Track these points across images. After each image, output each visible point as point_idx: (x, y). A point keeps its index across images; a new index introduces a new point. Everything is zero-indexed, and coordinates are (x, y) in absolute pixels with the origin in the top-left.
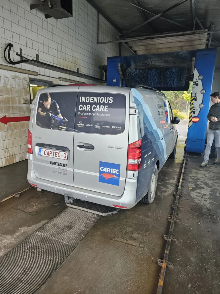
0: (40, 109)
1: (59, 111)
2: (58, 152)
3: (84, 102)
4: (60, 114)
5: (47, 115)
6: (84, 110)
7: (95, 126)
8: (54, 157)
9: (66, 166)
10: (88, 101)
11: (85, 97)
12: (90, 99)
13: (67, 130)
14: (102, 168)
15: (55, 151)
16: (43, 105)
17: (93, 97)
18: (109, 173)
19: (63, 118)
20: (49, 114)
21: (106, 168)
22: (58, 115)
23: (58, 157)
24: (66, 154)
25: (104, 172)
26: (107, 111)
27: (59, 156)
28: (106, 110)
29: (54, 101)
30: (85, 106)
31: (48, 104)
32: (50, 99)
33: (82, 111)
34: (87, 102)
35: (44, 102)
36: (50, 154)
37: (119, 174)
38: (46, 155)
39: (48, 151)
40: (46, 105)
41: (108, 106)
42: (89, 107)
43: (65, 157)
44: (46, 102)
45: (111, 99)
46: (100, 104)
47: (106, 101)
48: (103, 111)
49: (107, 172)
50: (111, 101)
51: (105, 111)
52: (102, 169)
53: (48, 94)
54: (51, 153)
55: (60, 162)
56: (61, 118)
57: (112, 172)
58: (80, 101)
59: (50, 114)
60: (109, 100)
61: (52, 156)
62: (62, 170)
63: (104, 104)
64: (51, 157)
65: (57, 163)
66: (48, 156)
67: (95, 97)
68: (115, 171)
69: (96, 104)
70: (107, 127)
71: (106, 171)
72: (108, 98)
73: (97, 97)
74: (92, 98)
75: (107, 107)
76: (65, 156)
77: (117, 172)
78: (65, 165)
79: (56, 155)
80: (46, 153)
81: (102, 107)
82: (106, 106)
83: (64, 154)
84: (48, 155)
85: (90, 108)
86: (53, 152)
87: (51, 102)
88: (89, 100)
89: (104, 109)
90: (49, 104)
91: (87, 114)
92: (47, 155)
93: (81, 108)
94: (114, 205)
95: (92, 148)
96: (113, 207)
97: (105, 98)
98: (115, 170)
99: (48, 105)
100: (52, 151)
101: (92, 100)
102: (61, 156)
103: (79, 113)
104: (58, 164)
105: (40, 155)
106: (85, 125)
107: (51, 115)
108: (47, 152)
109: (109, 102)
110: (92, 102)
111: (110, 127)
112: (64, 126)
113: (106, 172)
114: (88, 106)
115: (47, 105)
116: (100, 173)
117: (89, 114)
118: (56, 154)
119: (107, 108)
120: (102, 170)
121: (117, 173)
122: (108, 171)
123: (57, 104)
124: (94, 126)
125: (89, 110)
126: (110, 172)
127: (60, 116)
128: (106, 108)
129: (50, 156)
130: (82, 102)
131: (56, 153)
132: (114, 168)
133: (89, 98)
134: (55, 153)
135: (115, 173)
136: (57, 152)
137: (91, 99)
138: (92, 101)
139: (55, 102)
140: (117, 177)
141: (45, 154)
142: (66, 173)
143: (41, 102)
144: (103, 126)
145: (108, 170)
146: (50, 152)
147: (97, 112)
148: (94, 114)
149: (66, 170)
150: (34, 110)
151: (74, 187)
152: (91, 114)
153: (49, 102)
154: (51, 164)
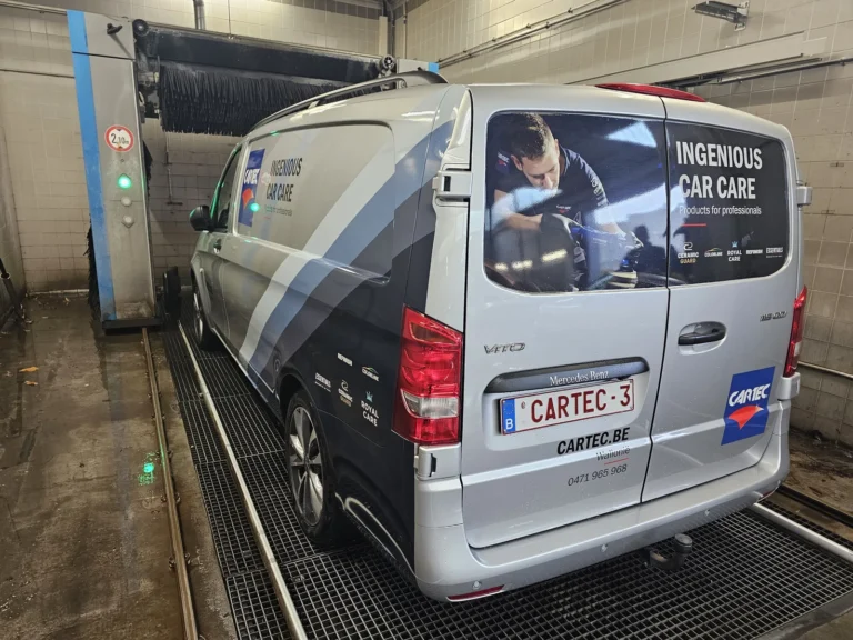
2: (596, 389)
3: (692, 163)
5: (550, 225)
6: (696, 194)
7: (729, 253)
8: (581, 416)
9: (624, 434)
10: (702, 159)
11: (691, 145)
12: (706, 152)
13: (639, 285)
14: (736, 393)
15: (582, 391)
17: (714, 146)
19: (624, 234)
20: (561, 223)
21: (742, 393)
23: (596, 413)
24: (627, 387)
26: (754, 197)
27: (601, 406)
28: (753, 192)
29: (573, 155)
30: (696, 178)
31: (547, 170)
32: (551, 147)
33: (689, 202)
34: (701, 163)
35: (525, 159)
36: (560, 407)
38: (543, 422)
39: (550, 400)
40: (536, 177)
41: (753, 180)
42: (707, 182)
43: (625, 401)
44: (531, 158)
45: (758, 154)
46: (736, 172)
47: (749, 162)
48: (746, 196)
49: (745, 402)
50: (758, 163)
51: (750, 196)
52: (734, 399)
53: (539, 120)
54: (563, 402)
55: (601, 431)
57: (753, 399)
58: (680, 162)
59: (566, 221)
60: (755, 160)
61: (573, 417)
62: (610, 460)
63: (744, 172)
64: (568, 419)
65: (590, 437)
66: (551, 421)
67: (719, 147)
68: (761, 393)
69: (727, 172)
70: (756, 252)
71: (741, 403)
72: (751, 150)
73: (725, 147)
74: (713, 150)
75: (752, 184)
76: (626, 395)
78: (620, 435)
79: (589, 406)
80: (541, 410)
81: (743, 184)
82: (750, 180)
83: (622, 387)
84: (553, 416)
85: (711, 189)
86: (573, 396)
87: (562, 163)
88: (704, 155)
89: (747, 190)
90: (551, 170)
91: (706, 211)
92: (548, 417)
93: (686, 186)
97: (745, 150)
99: (548, 177)
100: (568, 394)
101: (714, 155)
102: (609, 402)
103: (681, 209)
104: (594, 441)
105: (513, 431)
106: (701, 254)
107: (572, 224)
108: (546, 404)
110: (715, 164)
111: (762, 251)
113: (743, 405)
114: (705, 178)
115: (541, 176)
116: (726, 416)
117: (711, 210)
118: (586, 402)
119: (753, 188)
120: (732, 404)
121: (764, 396)
122: (747, 399)
123: (592, 171)
124: (725, 254)
125: (711, 196)
126: (750, 399)
127: (612, 226)
129: (564, 419)
130: (685, 163)
131: (589, 397)
132: (759, 386)
133: (704, 149)
134: (581, 399)
135: (759, 398)
136: (592, 392)
137: (710, 154)
138: (715, 159)
139: (582, 161)
141: (537, 417)
142: (622, 463)
143: (505, 159)
144: (747, 252)
145: (747, 394)
146: (560, 398)
147: (732, 201)
148: (726, 211)
149: (626, 452)
150: (466, 204)
151: (641, 504)
152: (716, 210)
153: (550, 159)
154: (560, 453)
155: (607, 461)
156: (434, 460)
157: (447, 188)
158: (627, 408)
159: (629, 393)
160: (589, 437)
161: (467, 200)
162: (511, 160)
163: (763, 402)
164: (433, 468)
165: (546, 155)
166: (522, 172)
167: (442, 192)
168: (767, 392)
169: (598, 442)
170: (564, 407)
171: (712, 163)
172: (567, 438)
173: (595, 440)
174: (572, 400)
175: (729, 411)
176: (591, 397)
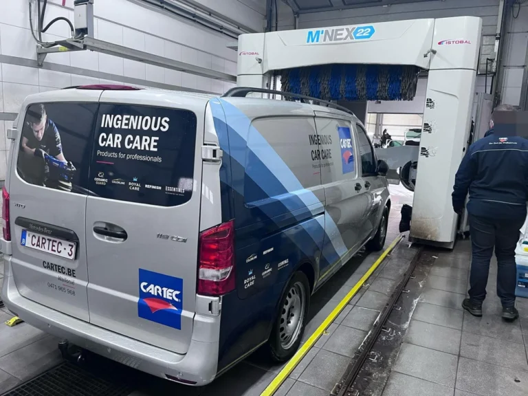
0: (25, 139)
1: (60, 145)
2: (58, 240)
3: (110, 126)
4: (62, 153)
5: (38, 154)
6: (109, 145)
7: (130, 184)
8: (50, 251)
9: (74, 273)
10: (117, 124)
11: (112, 116)
12: (122, 120)
13: (73, 191)
14: (146, 284)
16: (32, 130)
17: (128, 117)
18: (159, 298)
19: (67, 162)
20: (41, 153)
21: (152, 286)
22: (58, 156)
23: (56, 253)
24: (72, 247)
25: (149, 295)
26: (156, 150)
27: (59, 251)
28: (154, 147)
29: (51, 122)
30: (110, 135)
31: (41, 128)
32: (44, 119)
33: (104, 149)
34: (116, 126)
35: (34, 124)
36: (42, 243)
37: (180, 301)
38: (35, 247)
39: (39, 237)
40: (36, 131)
41: (157, 138)
42: (118, 138)
43: (70, 253)
44: (36, 123)
45: (165, 121)
46: (141, 133)
47: (155, 126)
48: (147, 149)
49: (156, 294)
50: (164, 127)
51: (152, 149)
52: (145, 287)
54: (44, 241)
55: (62, 265)
56: (62, 163)
57: (165, 297)
58: (102, 126)
59: (44, 152)
60: (161, 125)
61: (46, 250)
62: (65, 283)
63: (150, 133)
65: (56, 265)
66: (38, 248)
67: (132, 117)
68: (171, 294)
69: (134, 132)
70: (154, 187)
71: (153, 293)
72: (159, 118)
73: (137, 117)
74: (127, 119)
75: (155, 141)
76: (71, 250)
77: (176, 296)
78: (71, 273)
79: (54, 248)
80: (35, 241)
81: (146, 140)
82: (153, 138)
84: (39, 246)
85: (121, 142)
86: (48, 239)
87: (46, 125)
88: (119, 122)
89: (149, 145)
91: (115, 155)
92: (37, 245)
93: (104, 140)
94: (167, 376)
95: (124, 236)
96: (166, 378)
97: (154, 118)
98: (172, 291)
99: (40, 132)
100: (47, 237)
101: (127, 122)
102: (63, 250)
103: (99, 152)
104: (59, 269)
105: (24, 245)
106: (110, 181)
107: (45, 155)
108: (37, 238)
109: (162, 128)
110: (126, 127)
111: (160, 188)
112: (68, 182)
113: (154, 296)
114: (117, 135)
115: (38, 132)
116: (140, 297)
117: (118, 155)
118: (53, 246)
119: (156, 144)
120: (144, 291)
121: (177, 300)
122: (158, 293)
123: (57, 130)
124: (127, 183)
125: (119, 146)
126: (161, 295)
127: (62, 157)
128: (153, 143)
129: (43, 249)
130: (106, 126)
132: (169, 288)
133: (120, 118)
134: (51, 242)
135: (171, 298)
136: (56, 242)
137: (125, 121)
138: (126, 124)
139: (54, 124)
140: (176, 309)
141: (33, 243)
142: (72, 289)
143: (28, 124)
144: (146, 186)
145: (158, 290)
146: (43, 238)
147: (136, 151)
148: (129, 157)
149: (73, 283)
150: (14, 141)
152: (122, 156)
154: (44, 267)
155: (63, 283)
158: (71, 258)
159: (73, 250)
162: (30, 124)
165: (41, 122)
168: (179, 297)
169: (61, 271)
170: (44, 243)
174: (47, 242)
175: (142, 294)
176: (55, 244)
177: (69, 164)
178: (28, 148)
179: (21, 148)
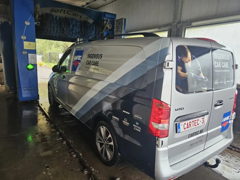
0: (179, 68)
1: (200, 69)
4: (202, 73)
5: (189, 75)
7: (224, 82)
8: (194, 127)
10: (218, 58)
13: (207, 91)
15: (194, 120)
20: (191, 75)
22: (200, 75)
23: (197, 126)
24: (203, 118)
27: (198, 124)
28: (228, 66)
29: (194, 56)
32: (189, 54)
35: (184, 58)
36: (190, 125)
38: (186, 129)
40: (186, 62)
42: (220, 64)
53: (186, 47)
56: (203, 78)
61: (192, 127)
63: (226, 61)
67: (222, 54)
70: (229, 81)
75: (228, 64)
76: (203, 121)
80: (186, 126)
83: (202, 118)
84: (188, 127)
86: (192, 121)
87: (191, 59)
92: (187, 128)
93: (216, 65)
99: (189, 62)
103: (215, 70)
105: (180, 132)
106: (219, 82)
107: (194, 75)
108: (187, 124)
112: (205, 87)
113: (225, 121)
114: (219, 62)
118: (195, 123)
120: (223, 121)
123: (198, 61)
125: (221, 67)
127: (202, 75)
129: (190, 128)
134: (194, 122)
136: (196, 120)
141: (185, 128)
142: (201, 139)
143: (180, 58)
144: (227, 81)
145: (226, 118)
146: (190, 122)
147: (224, 68)
149: (203, 136)
150: (172, 70)
151: (204, 150)
152: (222, 71)
153: (189, 58)
154: (189, 138)
155: (199, 139)
156: (162, 142)
157: (168, 66)
158: (203, 124)
159: (204, 120)
160: (195, 133)
161: (172, 69)
162: (181, 58)
163: (228, 121)
164: (162, 144)
165: (188, 57)
166: (183, 61)
167: (167, 67)
168: (229, 118)
169: (197, 134)
171: (221, 59)
172: (190, 133)
173: (196, 133)
174: (192, 123)
175: (222, 123)
176: (196, 122)
177: (205, 78)
178: (182, 73)
179: (177, 74)
